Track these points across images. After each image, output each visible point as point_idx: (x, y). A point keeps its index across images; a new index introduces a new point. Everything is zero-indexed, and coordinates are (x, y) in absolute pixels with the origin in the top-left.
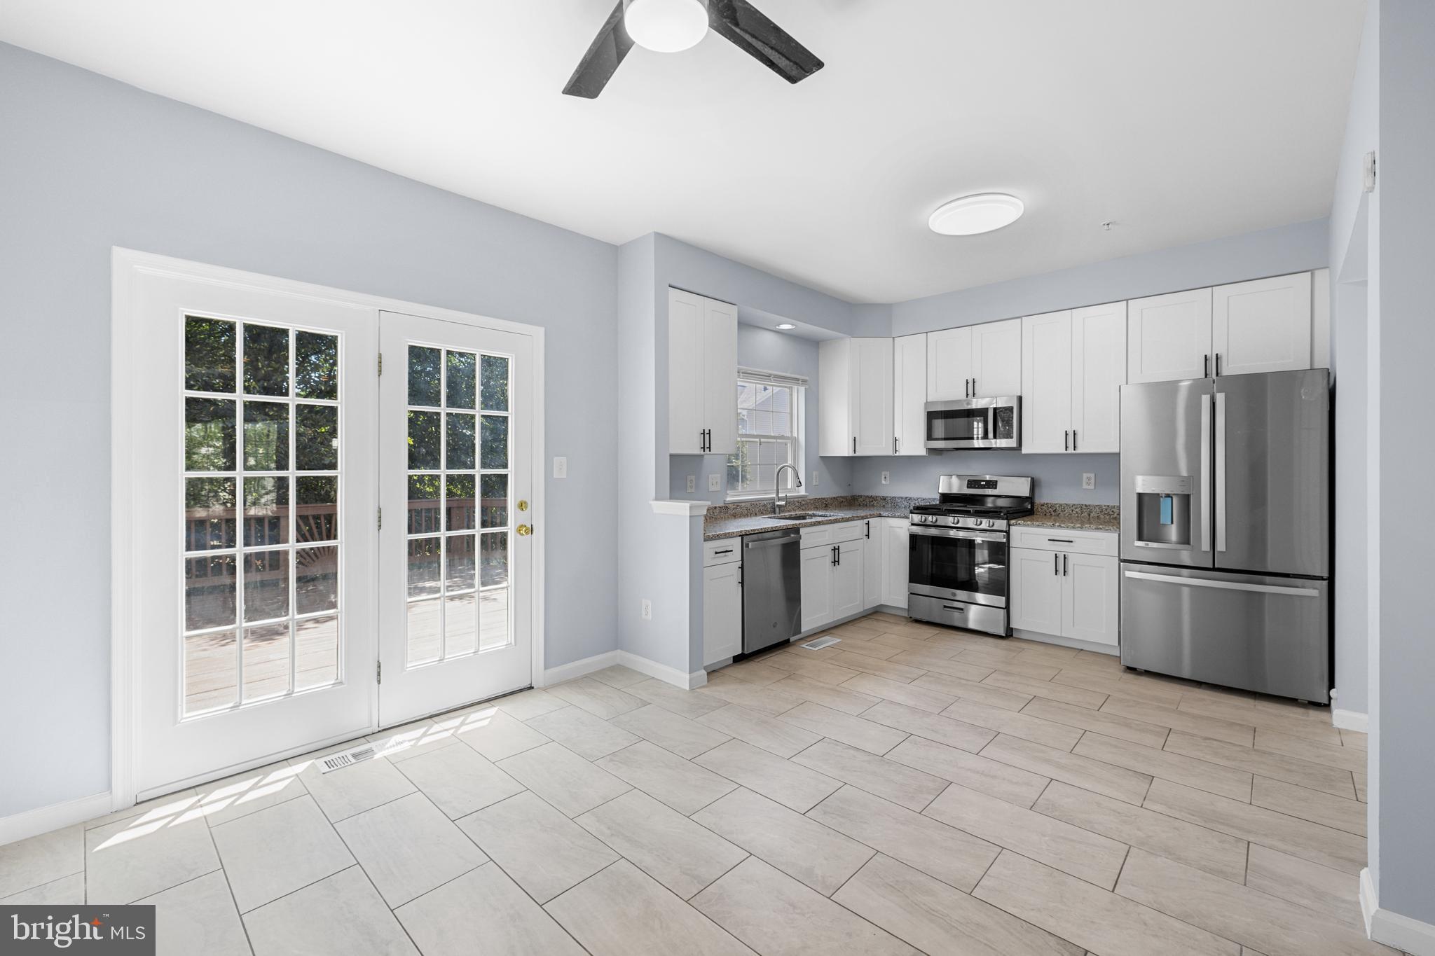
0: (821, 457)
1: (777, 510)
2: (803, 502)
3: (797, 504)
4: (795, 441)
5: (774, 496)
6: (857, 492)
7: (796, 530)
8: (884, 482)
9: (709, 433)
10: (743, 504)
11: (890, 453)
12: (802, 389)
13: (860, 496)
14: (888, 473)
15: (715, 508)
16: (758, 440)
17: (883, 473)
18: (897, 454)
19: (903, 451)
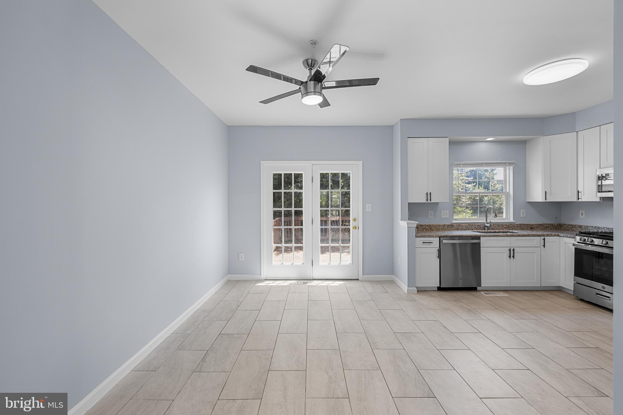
0: (528, 202)
1: (486, 228)
2: (510, 226)
3: (505, 226)
4: (508, 195)
5: (485, 221)
6: (563, 222)
7: (478, 238)
8: (581, 217)
9: (430, 194)
10: (463, 224)
11: (575, 199)
12: (511, 168)
13: (565, 225)
14: (584, 212)
15: (445, 225)
16: (478, 194)
17: (581, 211)
18: (580, 200)
19: (584, 198)
